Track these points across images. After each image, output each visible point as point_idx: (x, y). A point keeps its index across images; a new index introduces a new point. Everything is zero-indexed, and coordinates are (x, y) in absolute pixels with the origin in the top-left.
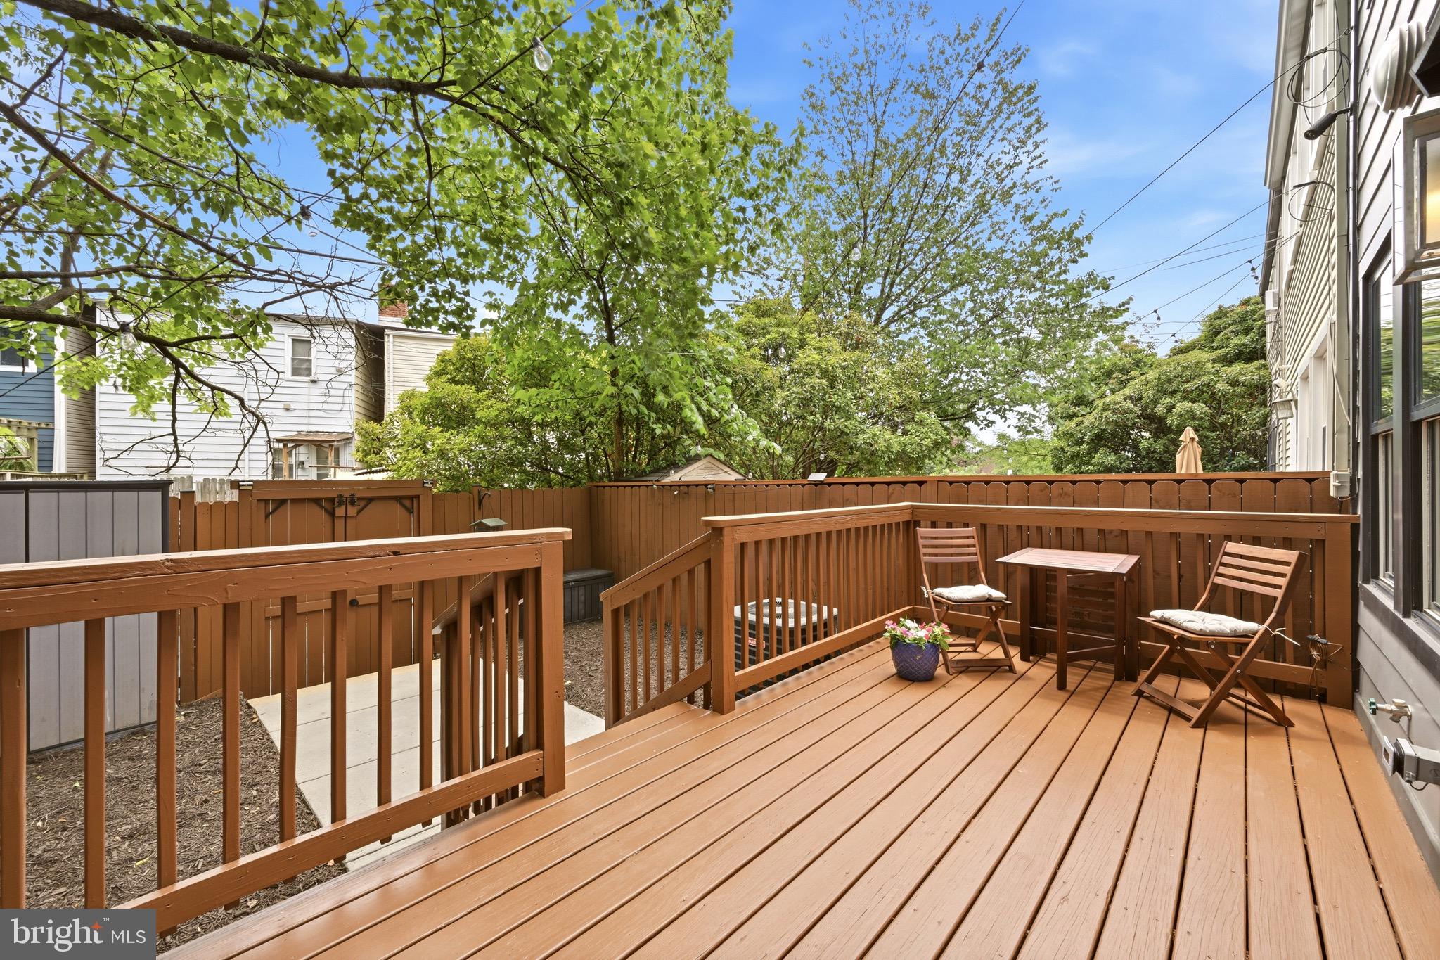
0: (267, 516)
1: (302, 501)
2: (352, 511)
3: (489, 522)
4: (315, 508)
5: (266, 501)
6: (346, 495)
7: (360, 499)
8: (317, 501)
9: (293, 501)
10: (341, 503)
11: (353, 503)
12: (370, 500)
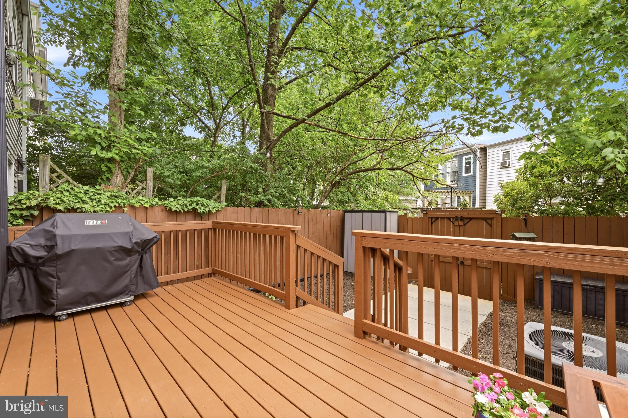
0: (432, 223)
1: (443, 218)
2: (461, 223)
3: (518, 235)
4: (448, 221)
5: (432, 218)
6: (459, 216)
7: (465, 218)
8: (449, 219)
9: (441, 218)
10: (456, 220)
11: (461, 220)
12: (471, 219)
